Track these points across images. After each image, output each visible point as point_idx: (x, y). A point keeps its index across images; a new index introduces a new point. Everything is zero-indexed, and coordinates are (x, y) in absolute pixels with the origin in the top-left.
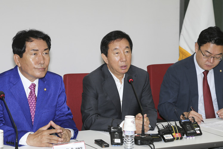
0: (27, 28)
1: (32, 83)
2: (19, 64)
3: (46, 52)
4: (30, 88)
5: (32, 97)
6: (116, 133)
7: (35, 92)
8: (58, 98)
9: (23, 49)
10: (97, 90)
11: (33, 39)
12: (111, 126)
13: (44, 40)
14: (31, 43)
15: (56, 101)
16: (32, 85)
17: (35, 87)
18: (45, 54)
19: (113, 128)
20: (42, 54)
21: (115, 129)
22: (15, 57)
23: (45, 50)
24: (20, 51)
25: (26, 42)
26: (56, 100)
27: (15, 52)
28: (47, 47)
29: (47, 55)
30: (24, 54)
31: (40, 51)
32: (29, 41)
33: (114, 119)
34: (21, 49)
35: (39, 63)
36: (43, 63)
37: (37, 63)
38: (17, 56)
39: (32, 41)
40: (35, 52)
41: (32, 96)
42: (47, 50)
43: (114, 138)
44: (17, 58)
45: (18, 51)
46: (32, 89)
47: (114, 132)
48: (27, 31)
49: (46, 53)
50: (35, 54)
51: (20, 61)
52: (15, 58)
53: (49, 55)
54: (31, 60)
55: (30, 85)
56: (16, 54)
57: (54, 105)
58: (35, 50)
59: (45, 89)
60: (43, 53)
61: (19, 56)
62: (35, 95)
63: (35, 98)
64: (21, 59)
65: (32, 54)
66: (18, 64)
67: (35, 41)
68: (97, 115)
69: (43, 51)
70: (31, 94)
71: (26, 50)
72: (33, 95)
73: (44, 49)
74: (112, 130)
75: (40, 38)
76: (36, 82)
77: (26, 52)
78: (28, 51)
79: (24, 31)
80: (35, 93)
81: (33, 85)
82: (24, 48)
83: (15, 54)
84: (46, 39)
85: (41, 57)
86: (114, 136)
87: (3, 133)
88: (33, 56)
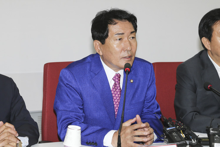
0: (108, 7)
1: (117, 73)
2: (101, 51)
3: (133, 35)
4: (114, 80)
5: (116, 91)
6: (217, 136)
7: (120, 84)
8: (147, 91)
9: (105, 34)
10: (194, 81)
11: (116, 21)
12: (210, 128)
13: (130, 22)
14: (115, 26)
15: (144, 96)
16: (116, 76)
17: (120, 78)
18: (131, 38)
19: (213, 130)
20: (128, 39)
21: (215, 131)
22: (96, 43)
23: (132, 33)
24: (102, 36)
25: (109, 25)
26: (144, 94)
27: (94, 38)
28: (133, 30)
29: (134, 40)
30: (107, 40)
31: (126, 34)
32: (112, 24)
33: (213, 119)
34: (103, 33)
35: (125, 50)
36: (130, 49)
37: (123, 50)
38: (98, 43)
39: (115, 24)
40: (120, 36)
41: (116, 89)
42: (134, 33)
43: (214, 142)
44: (98, 44)
45: (99, 36)
46: (117, 80)
47: (214, 135)
48: (108, 11)
49: (133, 38)
50: (120, 39)
51: (102, 49)
52: (96, 45)
53: (136, 39)
54: (115, 46)
55: (114, 76)
56: (97, 40)
57: (141, 101)
58: (120, 34)
59: (132, 81)
60: (130, 37)
61: (101, 42)
62: (120, 88)
63: (120, 92)
64: (103, 45)
65: (117, 40)
66: (99, 51)
67: (119, 23)
68: (195, 113)
69: (129, 34)
70: (115, 86)
71: (109, 34)
72: (118, 89)
73: (130, 32)
74: (211, 132)
75: (125, 19)
76: (121, 72)
77: (109, 37)
78: (112, 36)
79: (105, 11)
80: (120, 86)
81: (118, 76)
82: (106, 32)
83: (95, 40)
84: (132, 19)
85: (128, 42)
86: (214, 139)
87: (80, 130)
88: (118, 42)
